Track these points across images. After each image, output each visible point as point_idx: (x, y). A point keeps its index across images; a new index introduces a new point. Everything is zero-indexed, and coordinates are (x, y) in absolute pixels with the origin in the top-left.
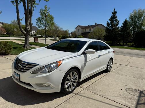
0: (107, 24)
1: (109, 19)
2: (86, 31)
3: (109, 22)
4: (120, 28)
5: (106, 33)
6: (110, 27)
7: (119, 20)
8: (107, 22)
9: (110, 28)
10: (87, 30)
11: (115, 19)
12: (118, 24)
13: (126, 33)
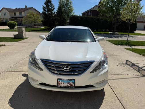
0: (43, 8)
1: (44, 3)
2: (15, 15)
3: (45, 6)
4: (56, 13)
5: (43, 18)
6: (46, 11)
7: (54, 5)
8: (43, 6)
9: (47, 13)
10: (18, 14)
11: (50, 3)
12: (54, 9)
13: (62, 18)
